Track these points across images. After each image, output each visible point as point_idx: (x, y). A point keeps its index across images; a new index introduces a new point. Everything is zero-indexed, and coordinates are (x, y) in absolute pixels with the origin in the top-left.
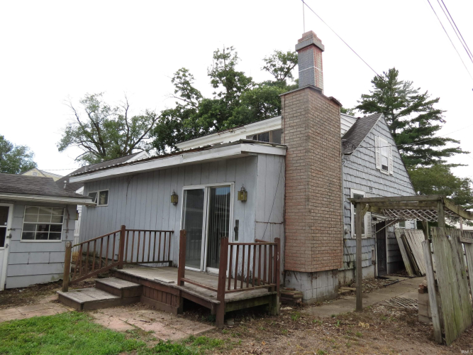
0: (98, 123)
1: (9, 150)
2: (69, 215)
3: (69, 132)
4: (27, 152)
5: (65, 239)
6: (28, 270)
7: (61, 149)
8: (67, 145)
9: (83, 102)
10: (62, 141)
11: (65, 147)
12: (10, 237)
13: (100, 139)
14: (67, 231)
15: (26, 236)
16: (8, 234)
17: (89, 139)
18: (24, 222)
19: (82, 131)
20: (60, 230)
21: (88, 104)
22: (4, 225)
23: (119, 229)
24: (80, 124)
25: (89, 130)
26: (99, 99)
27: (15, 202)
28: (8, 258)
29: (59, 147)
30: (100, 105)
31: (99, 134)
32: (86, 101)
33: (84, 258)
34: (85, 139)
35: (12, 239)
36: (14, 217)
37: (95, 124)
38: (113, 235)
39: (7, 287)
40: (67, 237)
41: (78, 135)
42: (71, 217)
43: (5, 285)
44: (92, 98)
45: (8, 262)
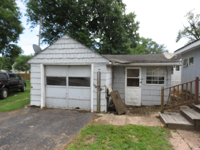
0: (194, 25)
1: (158, 46)
2: (167, 72)
3: (180, 33)
4: (164, 46)
5: (166, 84)
6: (150, 98)
7: (177, 41)
8: (180, 39)
9: (185, 16)
10: (177, 38)
11: (178, 40)
12: (141, 82)
13: (196, 32)
14: (167, 80)
15: (148, 82)
16: (140, 81)
17: (191, 34)
18: (146, 76)
19: (187, 30)
20: (164, 80)
21: (188, 17)
22: (138, 77)
23: (195, 79)
24: (185, 27)
25: (190, 29)
26: (193, 12)
27: (142, 67)
28: (142, 92)
29: (176, 41)
30: (194, 15)
31: (195, 30)
32: (187, 15)
33: (184, 93)
34: (188, 34)
35: (142, 83)
36: (142, 74)
37: (193, 25)
38: (190, 83)
39: (142, 105)
40: (167, 83)
41: (184, 33)
42: (169, 73)
43: (141, 104)
44: (189, 13)
45: (142, 93)
